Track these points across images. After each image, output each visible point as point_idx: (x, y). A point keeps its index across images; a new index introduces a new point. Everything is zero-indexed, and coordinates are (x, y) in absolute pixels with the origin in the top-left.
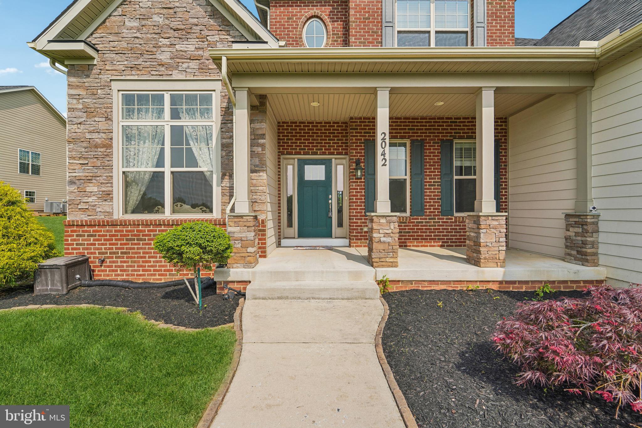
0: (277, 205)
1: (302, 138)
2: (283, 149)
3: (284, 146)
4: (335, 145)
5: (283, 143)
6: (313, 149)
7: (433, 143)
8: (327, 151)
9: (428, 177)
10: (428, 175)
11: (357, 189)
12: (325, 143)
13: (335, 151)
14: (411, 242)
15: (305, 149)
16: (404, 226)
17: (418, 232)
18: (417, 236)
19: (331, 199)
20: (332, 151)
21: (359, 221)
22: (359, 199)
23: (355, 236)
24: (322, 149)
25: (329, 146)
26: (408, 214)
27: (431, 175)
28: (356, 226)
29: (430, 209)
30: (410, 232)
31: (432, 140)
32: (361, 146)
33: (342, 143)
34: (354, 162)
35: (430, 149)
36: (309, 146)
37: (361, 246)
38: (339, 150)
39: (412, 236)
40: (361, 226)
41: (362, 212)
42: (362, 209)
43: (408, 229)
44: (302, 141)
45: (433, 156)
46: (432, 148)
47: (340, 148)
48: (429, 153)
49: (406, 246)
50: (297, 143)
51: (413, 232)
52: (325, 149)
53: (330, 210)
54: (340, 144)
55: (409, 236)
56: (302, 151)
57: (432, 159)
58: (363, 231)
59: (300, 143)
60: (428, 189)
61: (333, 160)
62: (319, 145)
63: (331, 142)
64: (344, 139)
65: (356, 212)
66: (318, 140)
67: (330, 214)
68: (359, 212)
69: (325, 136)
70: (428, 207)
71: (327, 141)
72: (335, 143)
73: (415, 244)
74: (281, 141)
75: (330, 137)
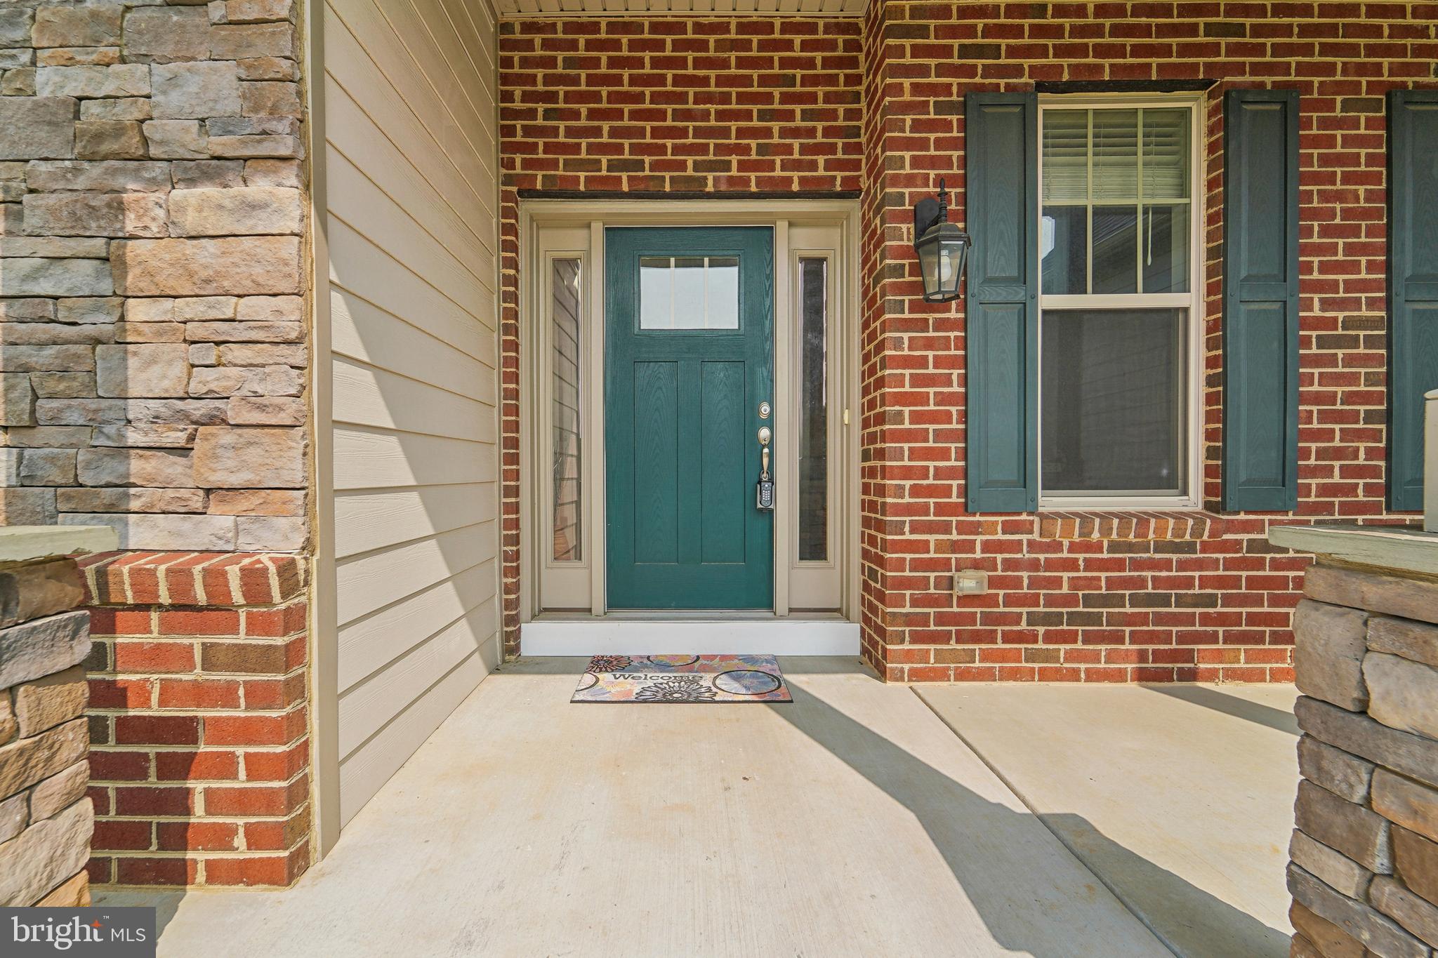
0: (497, 451)
1: (627, 108)
2: (527, 164)
3: (533, 148)
4: (796, 143)
5: (527, 131)
6: (682, 166)
7: (1346, 106)
8: (753, 176)
9: (1316, 297)
10: (1318, 287)
11: (923, 362)
12: (741, 133)
13: (796, 175)
14: (1219, 656)
15: (639, 165)
16: (1182, 566)
17: (1258, 601)
18: (1253, 619)
19: (770, 423)
20: (778, 173)
21: (932, 538)
22: (933, 417)
23: (909, 620)
24: (726, 166)
25: (762, 149)
26: (1195, 499)
27: (1334, 286)
28: (917, 565)
29: (1329, 471)
30: (1211, 601)
31: (1339, 88)
32: (947, 126)
33: (827, 132)
34: (902, 216)
35: (1331, 141)
36: (662, 149)
37: (941, 675)
38: (813, 166)
39: (1222, 620)
40: (946, 564)
41: (947, 491)
42: (950, 473)
43: (1204, 582)
44: (626, 122)
45: (1347, 178)
46: (1339, 133)
47: (821, 160)
48: (1325, 160)
49: (1192, 675)
50: (597, 132)
51: (1228, 600)
52: (742, 166)
53: (765, 476)
54: (820, 139)
55: (1206, 619)
56: (624, 176)
57: (1339, 196)
58: (956, 592)
59: (614, 132)
60: (1317, 361)
61: (781, 228)
62: (712, 142)
63: (776, 126)
64: (841, 109)
65: (915, 491)
66: (705, 115)
67: (766, 495)
68: (931, 491)
69: (742, 98)
70: (1312, 462)
71: (755, 123)
72: (796, 133)
73: (1242, 665)
74: (519, 124)
75: (768, 98)
